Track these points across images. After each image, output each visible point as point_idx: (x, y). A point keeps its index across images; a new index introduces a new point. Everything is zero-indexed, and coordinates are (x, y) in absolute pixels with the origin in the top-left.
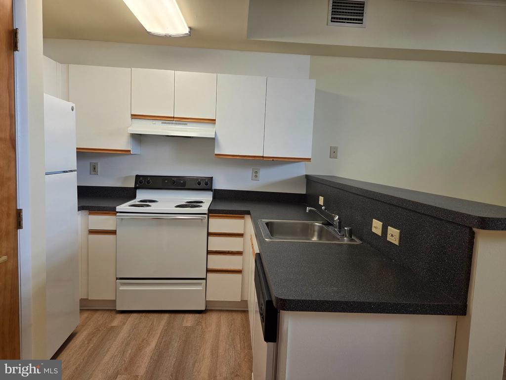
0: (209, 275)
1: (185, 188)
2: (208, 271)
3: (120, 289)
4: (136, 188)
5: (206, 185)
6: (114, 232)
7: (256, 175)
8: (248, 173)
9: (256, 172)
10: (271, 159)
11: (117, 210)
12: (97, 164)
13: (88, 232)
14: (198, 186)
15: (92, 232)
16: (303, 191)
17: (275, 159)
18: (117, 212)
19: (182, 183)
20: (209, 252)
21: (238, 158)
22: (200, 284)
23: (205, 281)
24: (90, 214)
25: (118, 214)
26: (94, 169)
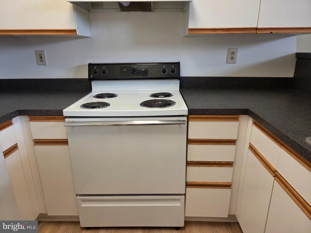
0: (190, 190)
1: (148, 77)
2: (188, 185)
3: (83, 206)
4: (90, 80)
5: (173, 72)
6: (64, 142)
7: (232, 57)
8: (222, 55)
9: (233, 53)
10: (269, 32)
11: (65, 115)
12: (43, 51)
13: (34, 142)
14: (163, 75)
15: (38, 142)
16: (290, 74)
17: (274, 32)
18: (66, 117)
19: (143, 71)
20: (189, 163)
21: (221, 32)
22: (179, 200)
23: (184, 197)
24: (31, 120)
25: (66, 120)
26: (41, 58)
